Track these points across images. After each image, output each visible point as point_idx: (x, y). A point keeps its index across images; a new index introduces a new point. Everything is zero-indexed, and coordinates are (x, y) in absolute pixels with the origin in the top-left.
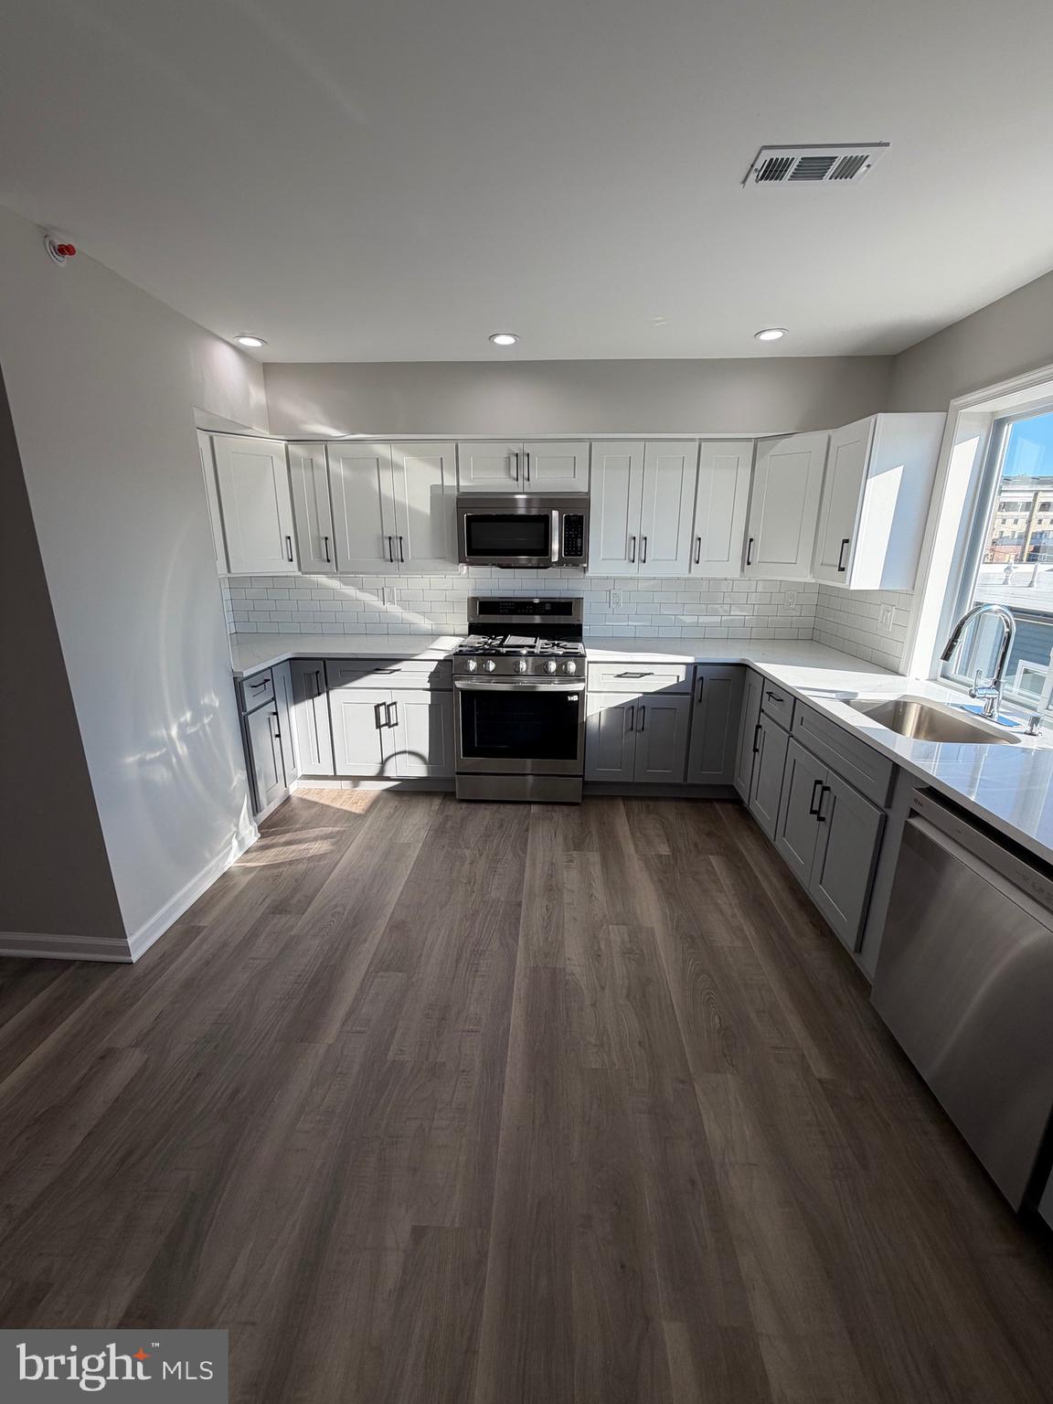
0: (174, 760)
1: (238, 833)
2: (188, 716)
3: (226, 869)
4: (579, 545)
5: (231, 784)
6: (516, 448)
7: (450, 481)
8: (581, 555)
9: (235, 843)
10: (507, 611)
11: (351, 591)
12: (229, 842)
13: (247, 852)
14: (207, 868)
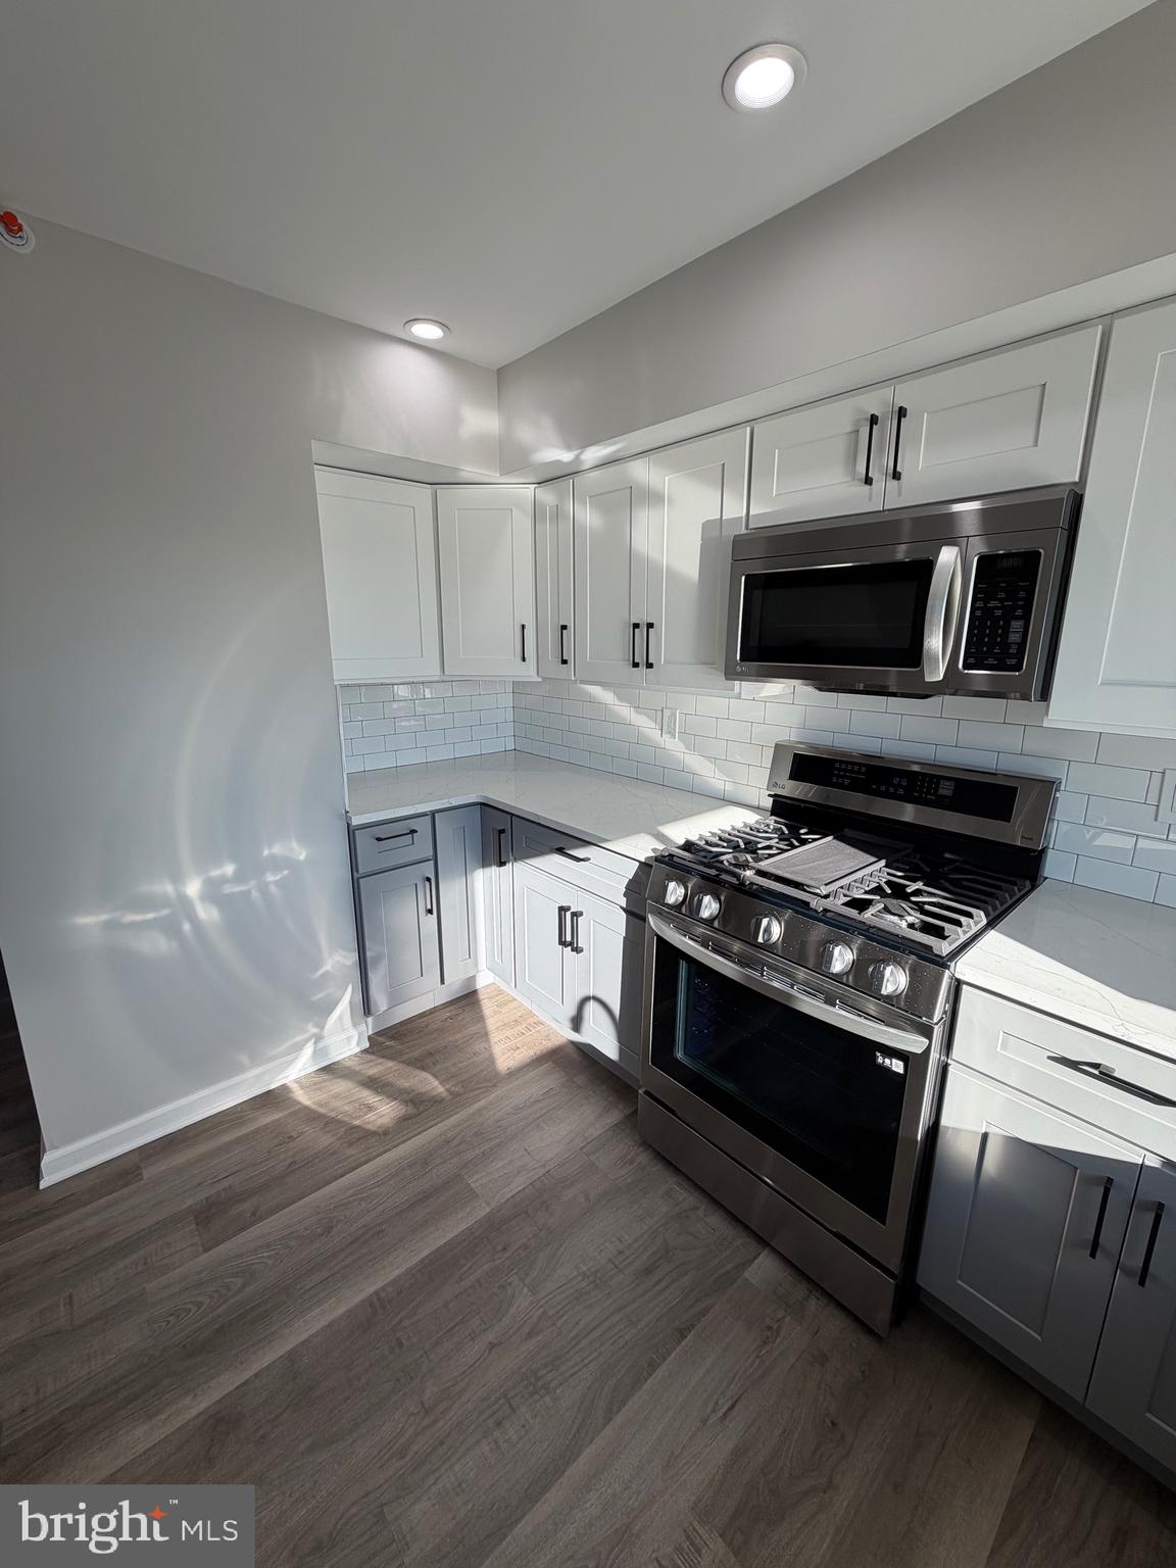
0: (187, 927)
1: (318, 1038)
2: (229, 869)
3: (272, 1087)
4: (1014, 638)
5: (317, 968)
6: (872, 403)
7: (735, 509)
8: (1018, 668)
9: (309, 1050)
10: (847, 782)
11: (625, 711)
12: (299, 1047)
13: (328, 1069)
14: (236, 1080)
